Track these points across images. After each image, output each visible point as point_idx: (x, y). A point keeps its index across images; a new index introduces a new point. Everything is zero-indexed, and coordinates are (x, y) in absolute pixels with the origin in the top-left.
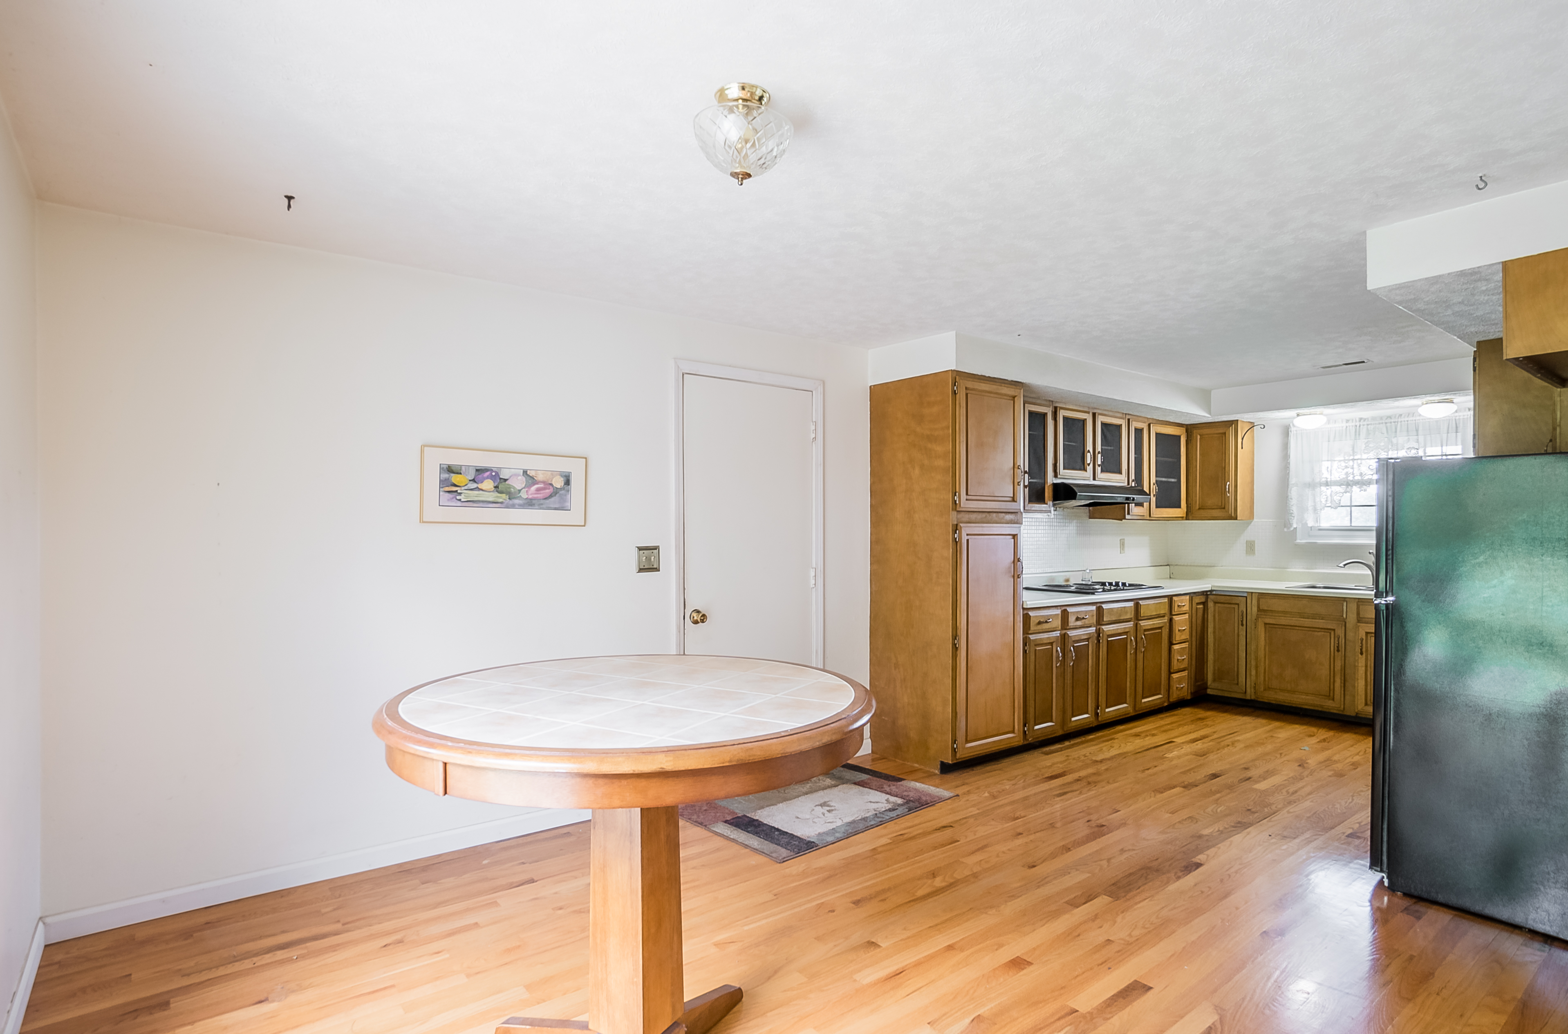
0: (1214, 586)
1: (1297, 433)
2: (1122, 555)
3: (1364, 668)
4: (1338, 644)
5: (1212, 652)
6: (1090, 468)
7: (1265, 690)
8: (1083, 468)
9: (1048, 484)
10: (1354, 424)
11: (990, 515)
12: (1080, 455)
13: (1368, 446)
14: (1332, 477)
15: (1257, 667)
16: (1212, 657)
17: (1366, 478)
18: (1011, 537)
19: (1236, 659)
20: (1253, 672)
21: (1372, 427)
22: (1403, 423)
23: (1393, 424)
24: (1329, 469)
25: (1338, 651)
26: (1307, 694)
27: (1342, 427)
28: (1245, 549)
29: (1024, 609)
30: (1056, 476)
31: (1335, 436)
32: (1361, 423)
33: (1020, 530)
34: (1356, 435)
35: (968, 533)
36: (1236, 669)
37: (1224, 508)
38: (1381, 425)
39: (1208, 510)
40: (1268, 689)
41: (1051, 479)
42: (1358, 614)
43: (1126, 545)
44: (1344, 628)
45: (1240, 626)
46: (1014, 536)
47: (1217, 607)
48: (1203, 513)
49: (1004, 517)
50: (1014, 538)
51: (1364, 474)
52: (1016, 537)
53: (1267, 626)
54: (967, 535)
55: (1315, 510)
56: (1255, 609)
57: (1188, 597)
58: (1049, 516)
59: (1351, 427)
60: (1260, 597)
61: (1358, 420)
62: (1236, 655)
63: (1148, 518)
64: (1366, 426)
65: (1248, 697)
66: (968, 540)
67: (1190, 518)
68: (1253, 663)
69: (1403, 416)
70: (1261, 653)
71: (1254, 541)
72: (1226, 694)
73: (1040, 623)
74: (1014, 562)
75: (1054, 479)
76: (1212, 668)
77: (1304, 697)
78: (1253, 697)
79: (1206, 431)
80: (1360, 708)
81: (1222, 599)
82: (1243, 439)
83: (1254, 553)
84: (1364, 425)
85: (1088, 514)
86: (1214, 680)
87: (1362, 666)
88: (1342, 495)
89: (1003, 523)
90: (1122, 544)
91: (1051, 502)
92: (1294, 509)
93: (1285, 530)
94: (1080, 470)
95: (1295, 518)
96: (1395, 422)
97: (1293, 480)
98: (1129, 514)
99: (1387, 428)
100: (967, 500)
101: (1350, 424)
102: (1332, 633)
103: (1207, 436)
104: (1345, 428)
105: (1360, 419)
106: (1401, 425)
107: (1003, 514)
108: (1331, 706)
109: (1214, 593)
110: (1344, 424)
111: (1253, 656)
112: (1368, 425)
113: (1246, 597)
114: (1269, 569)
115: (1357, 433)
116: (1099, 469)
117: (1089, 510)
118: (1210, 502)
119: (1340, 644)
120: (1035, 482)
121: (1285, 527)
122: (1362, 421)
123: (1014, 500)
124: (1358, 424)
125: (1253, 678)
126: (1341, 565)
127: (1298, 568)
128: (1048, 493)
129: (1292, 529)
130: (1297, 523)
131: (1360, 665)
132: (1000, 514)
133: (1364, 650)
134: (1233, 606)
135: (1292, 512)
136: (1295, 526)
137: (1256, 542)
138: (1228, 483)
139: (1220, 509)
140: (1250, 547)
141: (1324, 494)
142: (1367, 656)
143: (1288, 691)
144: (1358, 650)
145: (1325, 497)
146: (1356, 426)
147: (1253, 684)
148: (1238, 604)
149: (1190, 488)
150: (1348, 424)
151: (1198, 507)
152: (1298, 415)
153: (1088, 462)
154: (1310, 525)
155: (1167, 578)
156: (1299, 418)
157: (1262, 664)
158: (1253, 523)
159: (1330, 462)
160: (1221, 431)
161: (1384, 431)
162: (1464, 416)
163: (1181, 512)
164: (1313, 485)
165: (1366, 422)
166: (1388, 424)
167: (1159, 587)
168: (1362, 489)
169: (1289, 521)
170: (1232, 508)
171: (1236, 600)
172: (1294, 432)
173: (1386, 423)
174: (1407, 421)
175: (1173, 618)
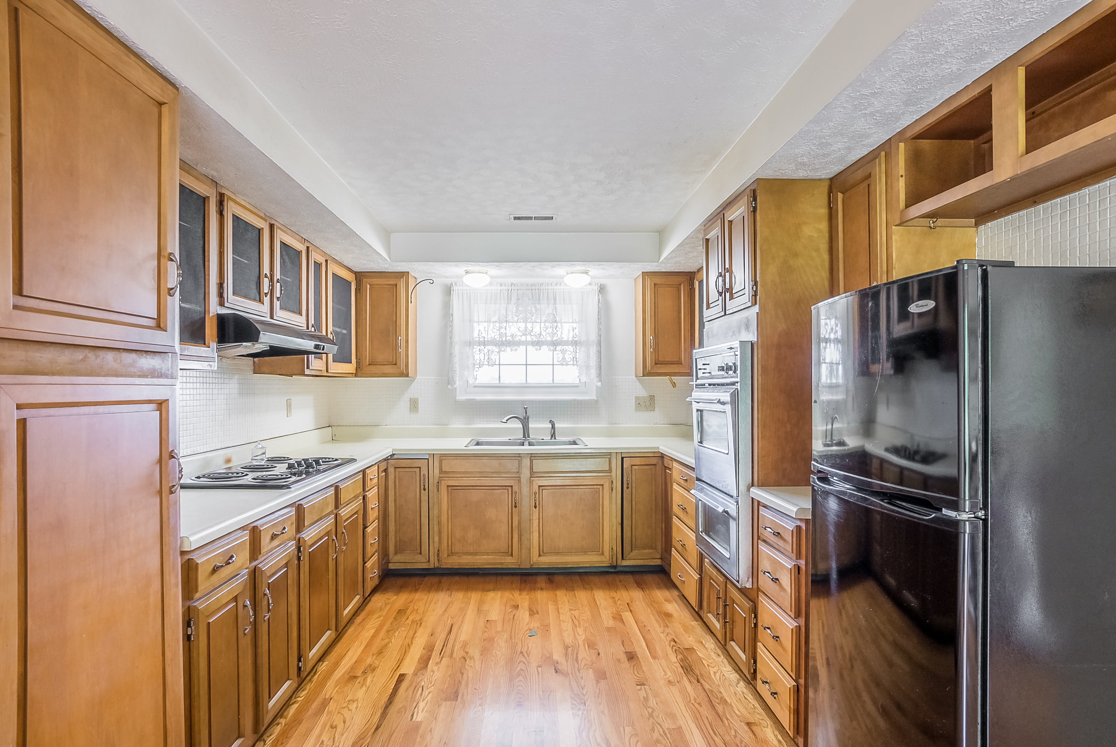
0: (395, 450)
1: (458, 293)
2: (289, 418)
3: (537, 521)
5: (393, 523)
6: (267, 300)
7: (448, 556)
8: (258, 299)
9: (211, 315)
10: (506, 288)
11: (97, 357)
12: (255, 279)
13: (518, 309)
14: (489, 337)
15: (440, 533)
16: (394, 528)
17: (517, 339)
18: (153, 406)
19: (418, 527)
20: (436, 539)
21: (521, 292)
22: (544, 290)
23: (537, 290)
24: (486, 329)
25: (516, 506)
26: (487, 554)
27: (497, 290)
28: (409, 406)
29: (183, 553)
30: (222, 304)
31: (491, 299)
33: (174, 391)
34: (508, 299)
35: (21, 401)
36: (418, 537)
37: (395, 365)
39: (378, 366)
40: (451, 554)
41: (214, 309)
43: (292, 406)
44: (519, 483)
45: (422, 491)
46: (161, 405)
47: (397, 473)
48: (373, 369)
49: (134, 361)
50: (159, 409)
51: (515, 334)
52: (164, 405)
53: (450, 488)
54: (19, 407)
55: (474, 367)
56: (437, 471)
57: (376, 467)
58: (211, 366)
59: (504, 291)
60: (442, 458)
61: (510, 284)
62: (418, 522)
63: (325, 374)
65: (432, 566)
66: (22, 423)
67: (359, 375)
68: (436, 529)
69: (544, 285)
70: (444, 518)
71: (418, 399)
72: (409, 566)
73: (215, 570)
74: (160, 461)
75: (219, 308)
76: (393, 540)
77: (485, 557)
78: (437, 565)
79: (376, 281)
80: (535, 560)
81: (403, 463)
82: (413, 292)
83: (418, 411)
84: (514, 290)
85: (252, 368)
86: (396, 553)
87: (536, 519)
88: (496, 353)
89: (132, 376)
90: (289, 406)
91: (215, 344)
92: (457, 367)
93: (447, 387)
94: (255, 300)
95: (458, 376)
96: (538, 289)
97: (455, 338)
98: (308, 368)
99: (532, 294)
100: (15, 307)
101: (503, 288)
102: (510, 490)
103: (377, 286)
104: (499, 290)
105: (512, 284)
106: (543, 293)
107: (134, 356)
108: (509, 562)
109: (395, 456)
110: (499, 288)
111: (436, 522)
112: (518, 290)
113: (428, 459)
114: (432, 426)
115: (509, 299)
116: (277, 304)
117: (254, 362)
118: (380, 357)
119: (517, 500)
120: (190, 309)
121: (449, 384)
122: (513, 286)
123: (159, 325)
124: (510, 288)
125: (436, 545)
126: (504, 420)
127: (458, 424)
128: (211, 330)
129: (454, 386)
130: (459, 380)
131: (534, 518)
132: (124, 355)
134: (414, 470)
135: (454, 369)
136: (457, 383)
137: (419, 400)
138: (400, 338)
139: (391, 365)
140: (414, 405)
141: (481, 352)
142: (539, 509)
143: (471, 554)
144: (533, 504)
145: (483, 355)
146: (508, 290)
147: (436, 551)
148: (420, 468)
149: (359, 342)
150: (502, 288)
151: (368, 363)
152: (467, 272)
153: (266, 291)
154: (470, 382)
155: (328, 442)
156: (468, 275)
157: (446, 529)
158: (416, 380)
159: (486, 324)
160: (392, 282)
162: (587, 289)
163: (350, 368)
164: (470, 344)
165: (516, 288)
166: (534, 291)
167: (352, 460)
168: (514, 349)
169: (453, 378)
170: (403, 364)
171: (417, 463)
172: (457, 291)
173: (532, 290)
174: (548, 289)
175: (366, 494)
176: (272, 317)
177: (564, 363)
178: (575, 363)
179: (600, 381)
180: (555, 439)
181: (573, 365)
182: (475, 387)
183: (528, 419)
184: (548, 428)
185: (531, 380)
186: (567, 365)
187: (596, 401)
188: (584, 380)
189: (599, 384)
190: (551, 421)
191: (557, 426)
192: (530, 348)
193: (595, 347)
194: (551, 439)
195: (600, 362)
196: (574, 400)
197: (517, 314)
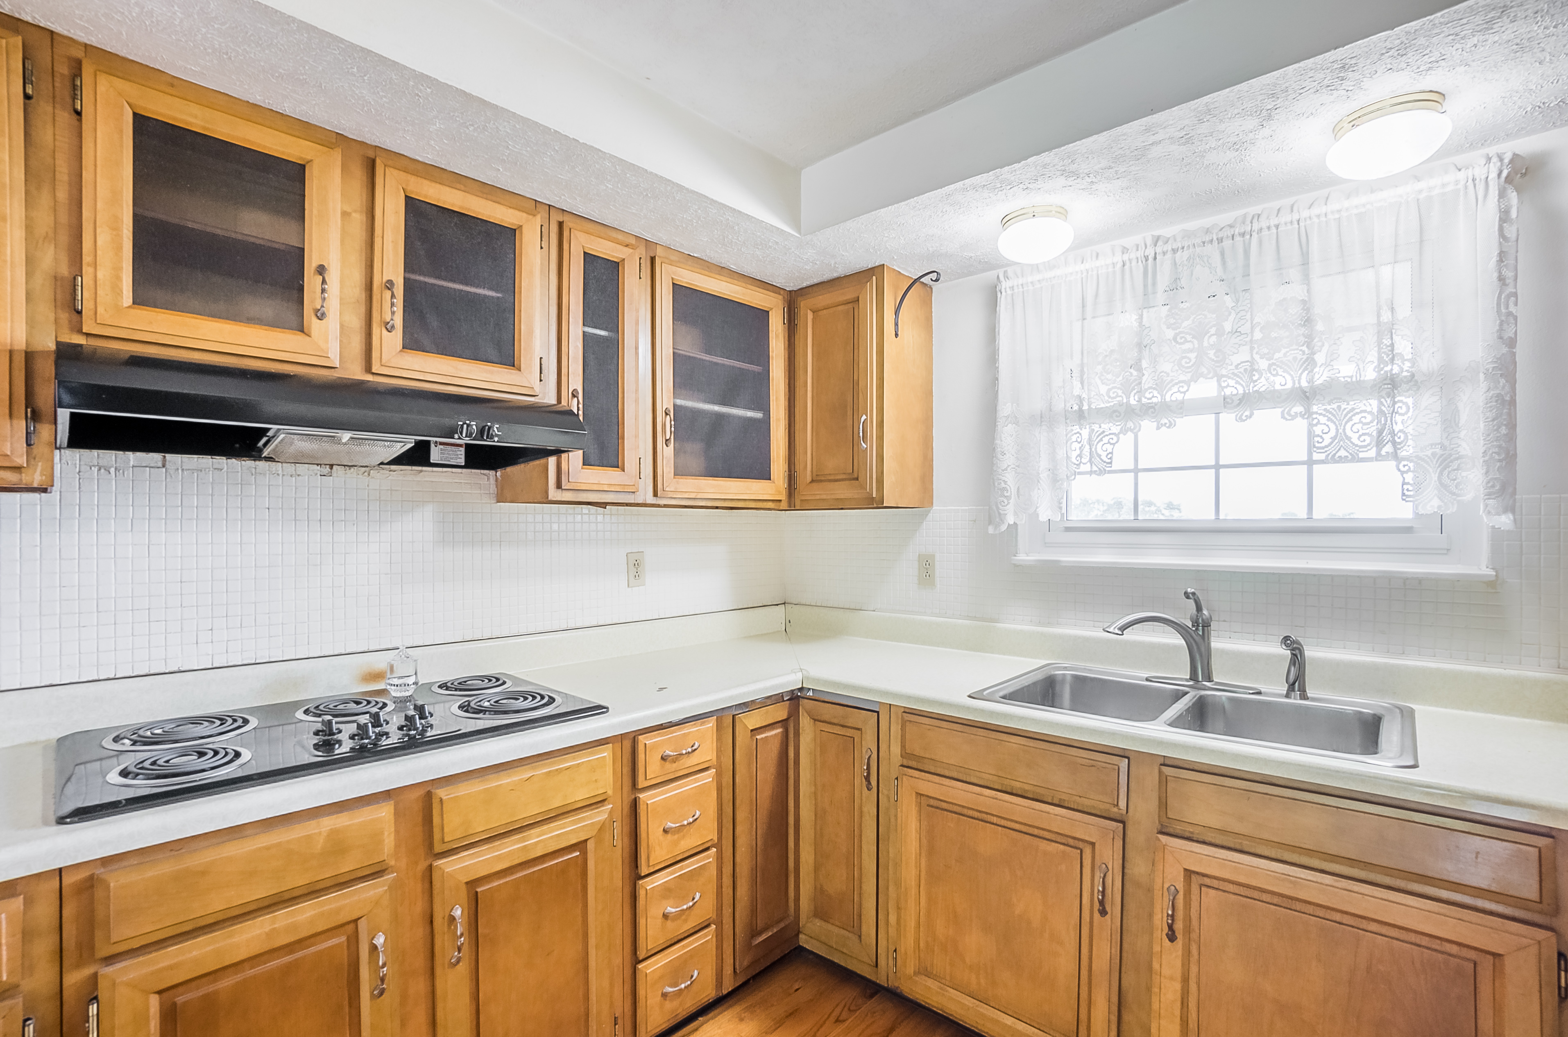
0: (810, 680)
1: (1012, 295)
3: (1178, 986)
4: (1103, 892)
5: (809, 848)
6: (324, 326)
7: (917, 973)
10: (1140, 254)
14: (1092, 397)
15: (900, 908)
16: (809, 858)
19: (857, 876)
20: (893, 920)
21: (1186, 254)
22: (1265, 232)
23: (1238, 239)
25: (1103, 912)
27: (1114, 265)
28: (915, 575)
31: (1097, 295)
32: (1159, 250)
34: (1146, 283)
36: (856, 898)
37: (857, 479)
38: (1209, 247)
39: (827, 484)
40: (924, 971)
42: (1163, 804)
44: (1119, 843)
45: (865, 790)
47: (817, 732)
48: (819, 492)
53: (925, 803)
55: (1055, 480)
56: (896, 750)
57: (711, 723)
59: (1134, 263)
61: (1149, 242)
62: (856, 866)
63: (650, 499)
64: (1169, 255)
65: (883, 982)
67: (794, 505)
68: (892, 894)
70: (910, 873)
71: (934, 557)
76: (809, 885)
78: (892, 985)
79: (822, 300)
82: (897, 312)
83: (933, 584)
84: (1164, 253)
85: (492, 490)
86: (814, 916)
87: (1173, 978)
88: (1115, 439)
92: (1010, 479)
93: (991, 530)
94: (274, 327)
95: (1012, 501)
96: (1243, 235)
97: (1005, 408)
98: (559, 486)
99: (1222, 254)
101: (1131, 255)
102: (1088, 852)
103: (828, 311)
104: (1120, 265)
105: (1157, 240)
106: (1260, 242)
109: (809, 694)
110: (1118, 258)
111: (892, 876)
112: (1174, 251)
113: (878, 714)
114: (960, 621)
117: (495, 479)
118: (831, 464)
119: (1109, 891)
121: (990, 523)
122: (1160, 243)
124: (1150, 252)
125: (893, 934)
127: (1021, 623)
129: (1004, 528)
130: (1016, 514)
131: (1166, 971)
133: (1179, 926)
134: (850, 732)
135: (1003, 485)
136: (1010, 520)
137: (937, 559)
138: (864, 417)
139: (851, 481)
140: (925, 570)
141: (1074, 438)
142: (1188, 946)
144: (1160, 921)
145: (1077, 446)
147: (891, 949)
148: (864, 731)
149: (795, 435)
150: (1126, 257)
151: (809, 479)
152: (1006, 221)
154: (1043, 517)
156: (1008, 231)
157: (913, 903)
158: (930, 515)
160: (850, 295)
161: (1216, 260)
162: (1444, 185)
163: (771, 488)
164: (1049, 419)
165: (1168, 247)
166: (1227, 243)
167: (598, 710)
168: (1164, 421)
169: (998, 508)
170: (871, 477)
171: (855, 719)
172: (1009, 292)
173: (1220, 240)
174: (1277, 227)
175: (641, 796)
176: (368, 369)
177: (1342, 453)
178: (1388, 448)
179: (1511, 509)
180: (1304, 697)
181: (1379, 457)
182: (1068, 529)
183: (1206, 625)
184: (1281, 657)
185: (1231, 512)
186: (1355, 459)
187: (1492, 585)
188: (1432, 504)
189: (1505, 521)
190: (1286, 638)
191: (1310, 653)
192: (1227, 418)
193: (1483, 386)
194: (1287, 696)
195: (1511, 437)
196: (1389, 577)
197: (1172, 321)
